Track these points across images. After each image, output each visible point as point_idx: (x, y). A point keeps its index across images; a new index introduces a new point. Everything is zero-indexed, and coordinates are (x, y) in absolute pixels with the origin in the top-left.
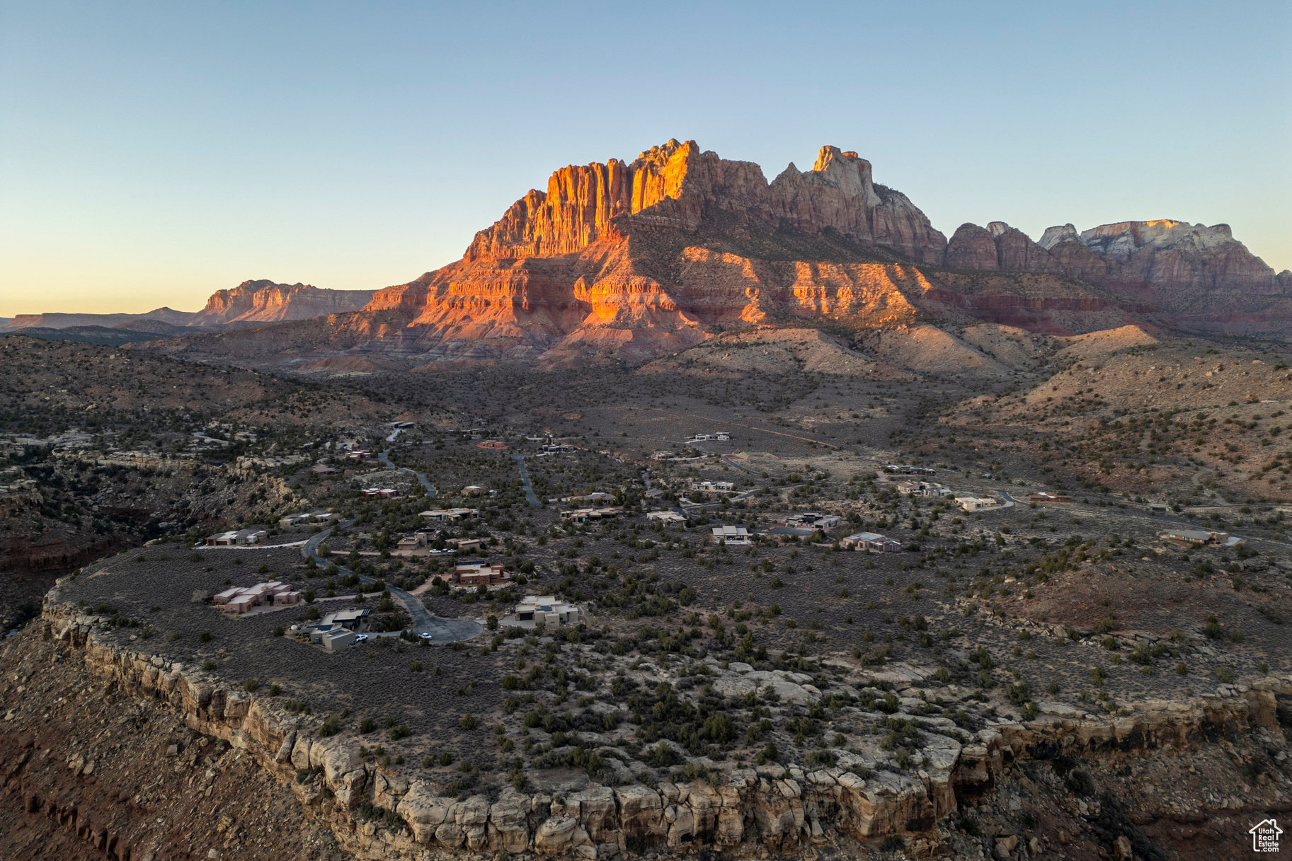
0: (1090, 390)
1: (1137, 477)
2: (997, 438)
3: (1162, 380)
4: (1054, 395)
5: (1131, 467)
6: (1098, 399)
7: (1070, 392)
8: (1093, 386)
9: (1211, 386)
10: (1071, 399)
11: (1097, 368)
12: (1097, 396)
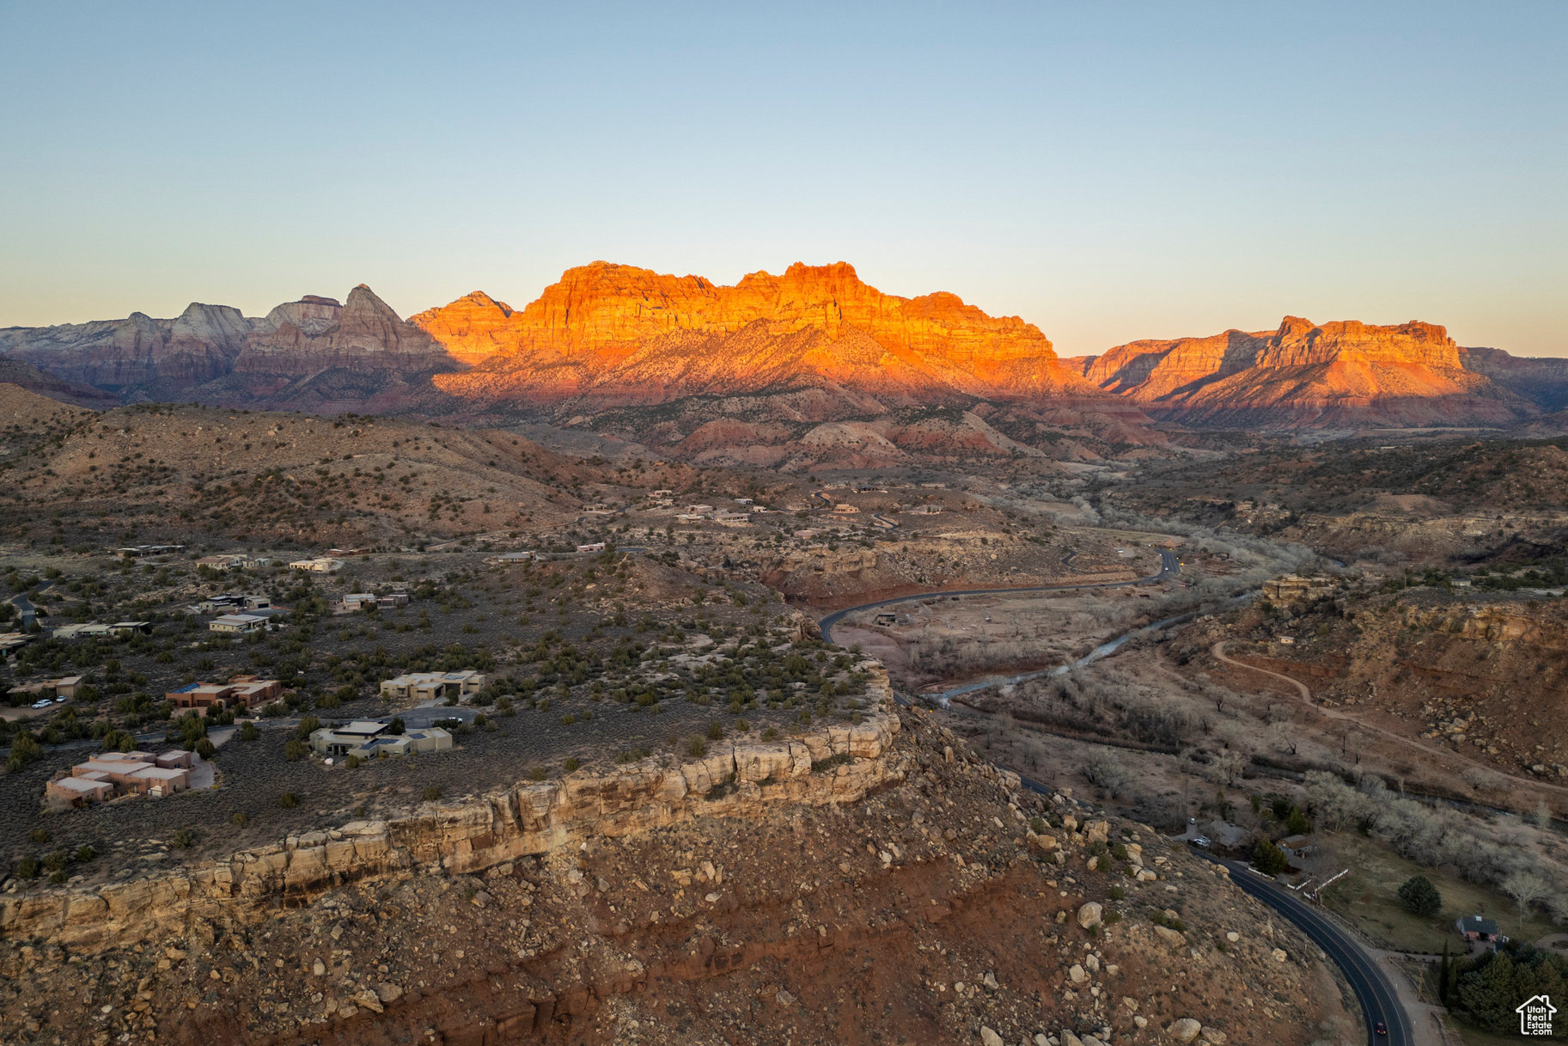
0: (139, 456)
1: (343, 530)
2: (104, 515)
3: (218, 441)
4: (96, 462)
5: (331, 522)
6: (156, 465)
7: (115, 459)
8: (139, 450)
9: (284, 445)
10: (120, 466)
11: (128, 430)
12: (152, 461)
